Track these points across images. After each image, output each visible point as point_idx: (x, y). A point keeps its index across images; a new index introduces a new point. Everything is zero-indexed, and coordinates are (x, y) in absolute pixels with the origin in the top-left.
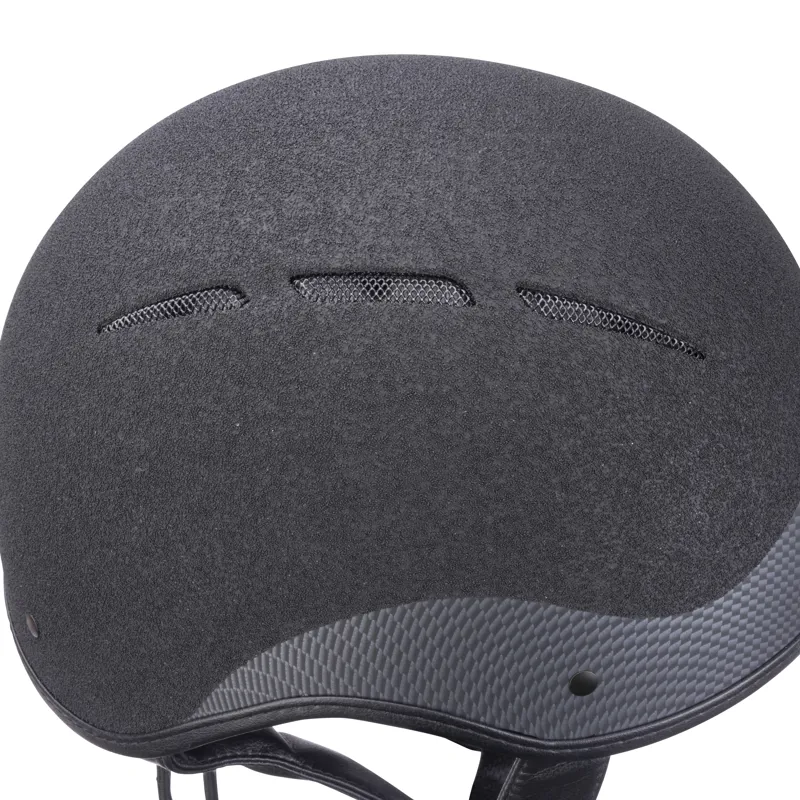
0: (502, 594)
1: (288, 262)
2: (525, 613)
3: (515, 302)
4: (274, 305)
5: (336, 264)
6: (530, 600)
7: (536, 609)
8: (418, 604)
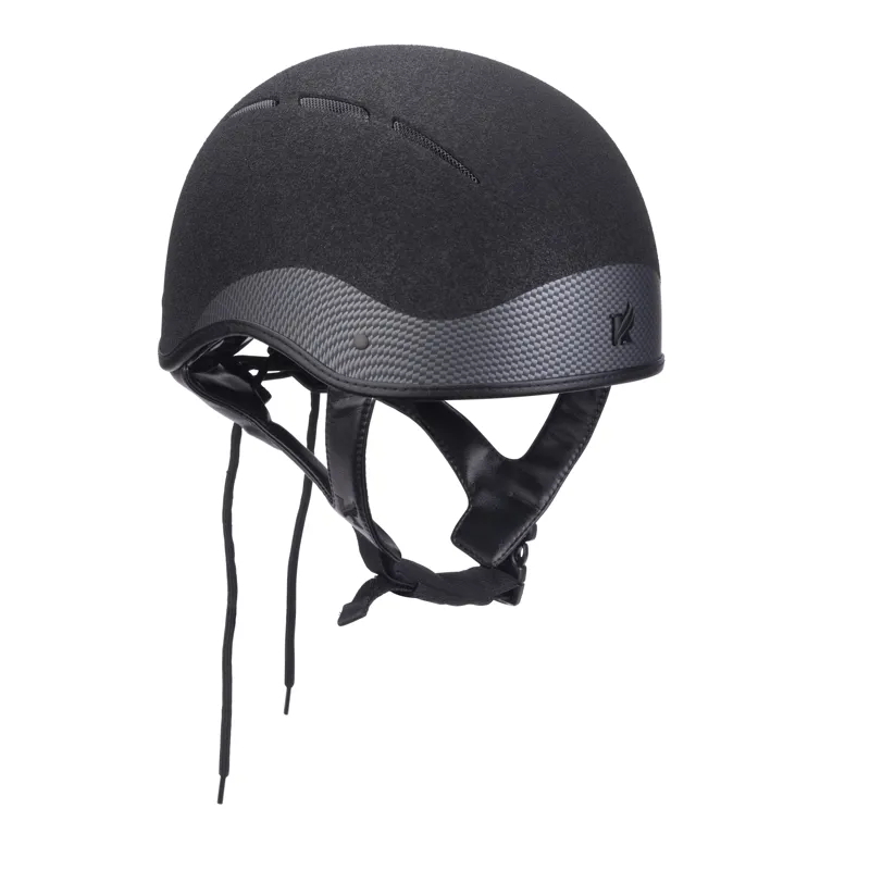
2: (338, 287)
6: (342, 280)
7: (344, 286)
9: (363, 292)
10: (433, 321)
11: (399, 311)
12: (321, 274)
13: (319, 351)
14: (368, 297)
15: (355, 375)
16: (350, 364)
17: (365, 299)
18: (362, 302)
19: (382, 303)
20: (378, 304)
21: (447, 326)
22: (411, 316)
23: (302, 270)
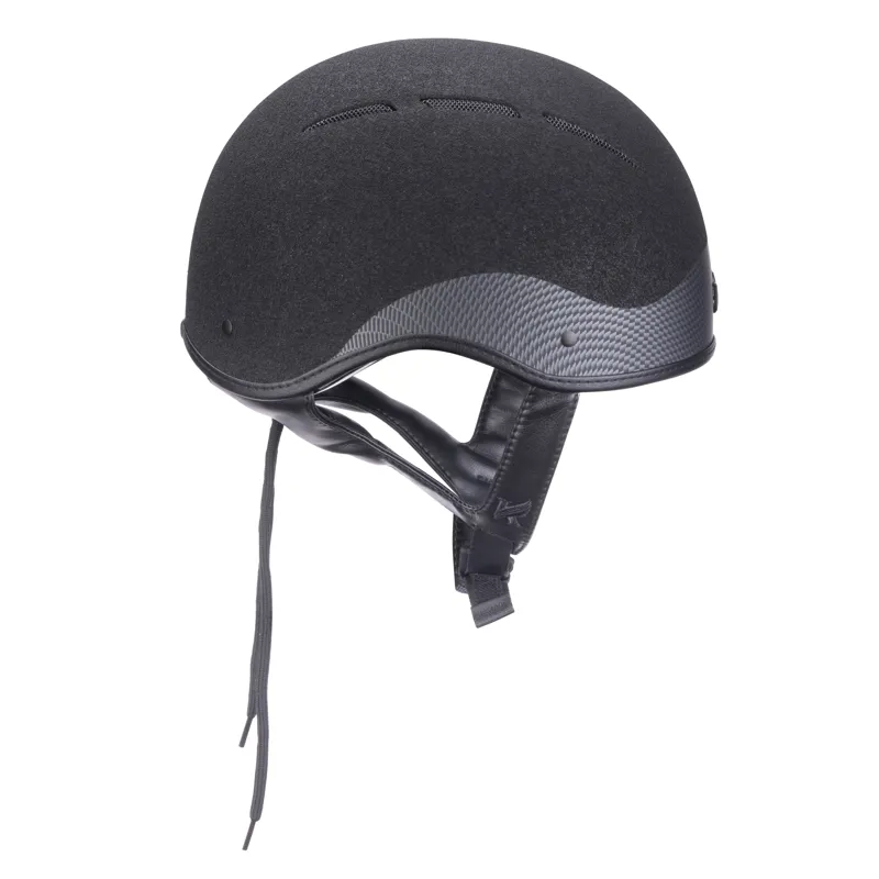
0: (529, 274)
1: (420, 91)
2: (540, 287)
3: (542, 120)
4: (412, 110)
5: (446, 93)
6: (543, 279)
7: (546, 285)
8: (482, 275)
9: (567, 289)
10: (632, 309)
11: (603, 303)
12: (520, 276)
13: (524, 354)
14: (573, 294)
15: (565, 373)
16: (559, 363)
17: (569, 296)
18: (567, 299)
19: (587, 297)
20: (583, 299)
21: (644, 312)
22: (614, 306)
23: (497, 274)
